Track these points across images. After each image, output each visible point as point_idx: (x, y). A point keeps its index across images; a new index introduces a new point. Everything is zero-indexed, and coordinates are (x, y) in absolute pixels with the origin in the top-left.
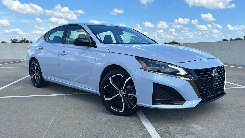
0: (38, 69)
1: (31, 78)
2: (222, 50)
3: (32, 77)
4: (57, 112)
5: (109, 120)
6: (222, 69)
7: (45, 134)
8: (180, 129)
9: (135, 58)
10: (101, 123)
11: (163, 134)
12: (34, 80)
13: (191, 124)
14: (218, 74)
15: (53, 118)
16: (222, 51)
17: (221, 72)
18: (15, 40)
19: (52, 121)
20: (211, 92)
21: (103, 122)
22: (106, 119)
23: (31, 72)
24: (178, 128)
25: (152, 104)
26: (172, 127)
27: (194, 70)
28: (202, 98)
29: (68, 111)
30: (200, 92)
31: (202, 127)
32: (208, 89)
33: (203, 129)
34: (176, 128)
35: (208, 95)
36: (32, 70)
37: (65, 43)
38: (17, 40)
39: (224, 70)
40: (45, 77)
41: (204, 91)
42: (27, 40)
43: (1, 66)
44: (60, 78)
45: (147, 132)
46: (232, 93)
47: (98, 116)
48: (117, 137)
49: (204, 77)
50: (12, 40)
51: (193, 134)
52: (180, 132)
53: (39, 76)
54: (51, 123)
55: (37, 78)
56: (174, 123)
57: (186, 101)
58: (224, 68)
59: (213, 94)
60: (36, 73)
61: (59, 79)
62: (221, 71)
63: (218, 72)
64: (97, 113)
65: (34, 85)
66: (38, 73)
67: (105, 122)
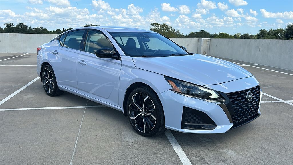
0: (52, 76)
1: (44, 86)
2: (260, 49)
3: (45, 84)
4: (79, 131)
5: (137, 142)
6: (258, 89)
7: (72, 159)
8: (211, 155)
9: (165, 78)
10: (129, 146)
11: (194, 161)
12: (47, 88)
13: (223, 149)
14: (253, 96)
15: (77, 139)
16: (259, 51)
17: (256, 93)
18: (10, 24)
19: (77, 141)
20: (243, 115)
21: (131, 144)
22: (133, 141)
23: (43, 78)
24: (209, 153)
25: (181, 128)
26: (203, 153)
27: (227, 94)
28: (234, 122)
29: (91, 129)
30: (232, 116)
31: (235, 152)
32: (241, 113)
33: (235, 155)
34: (207, 153)
35: (241, 119)
36: (44, 77)
37: (84, 51)
38: (13, 24)
39: (259, 89)
40: (59, 86)
41: (236, 115)
42: (25, 26)
43: (1, 63)
44: (79, 89)
45: (177, 158)
46: (268, 109)
47: (124, 137)
48: (147, 163)
49: (238, 100)
50: (6, 24)
51: (225, 161)
52: (211, 159)
53: (53, 84)
54: (76, 144)
55: (51, 85)
56: (205, 148)
57: (217, 126)
58: (259, 87)
59: (246, 117)
60: (49, 79)
61: (77, 90)
62: (256, 91)
63: (252, 93)
64: (123, 133)
65: (47, 93)
66: (52, 80)
67: (133, 145)
